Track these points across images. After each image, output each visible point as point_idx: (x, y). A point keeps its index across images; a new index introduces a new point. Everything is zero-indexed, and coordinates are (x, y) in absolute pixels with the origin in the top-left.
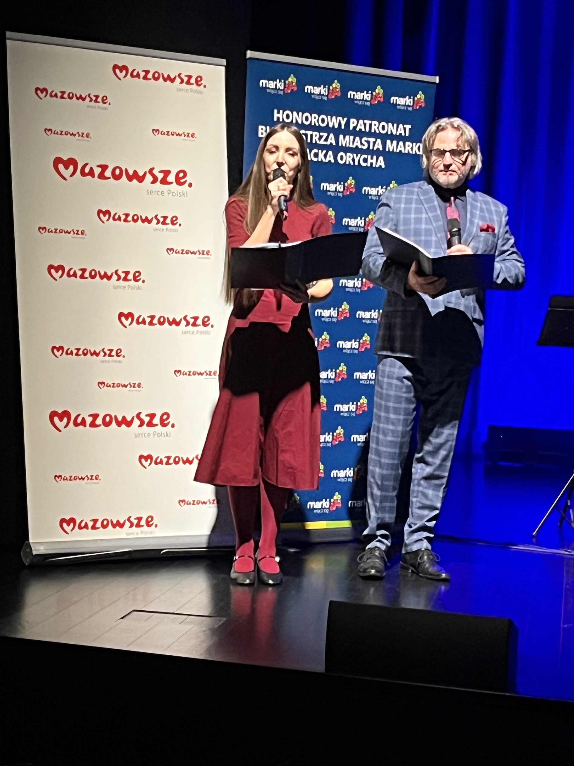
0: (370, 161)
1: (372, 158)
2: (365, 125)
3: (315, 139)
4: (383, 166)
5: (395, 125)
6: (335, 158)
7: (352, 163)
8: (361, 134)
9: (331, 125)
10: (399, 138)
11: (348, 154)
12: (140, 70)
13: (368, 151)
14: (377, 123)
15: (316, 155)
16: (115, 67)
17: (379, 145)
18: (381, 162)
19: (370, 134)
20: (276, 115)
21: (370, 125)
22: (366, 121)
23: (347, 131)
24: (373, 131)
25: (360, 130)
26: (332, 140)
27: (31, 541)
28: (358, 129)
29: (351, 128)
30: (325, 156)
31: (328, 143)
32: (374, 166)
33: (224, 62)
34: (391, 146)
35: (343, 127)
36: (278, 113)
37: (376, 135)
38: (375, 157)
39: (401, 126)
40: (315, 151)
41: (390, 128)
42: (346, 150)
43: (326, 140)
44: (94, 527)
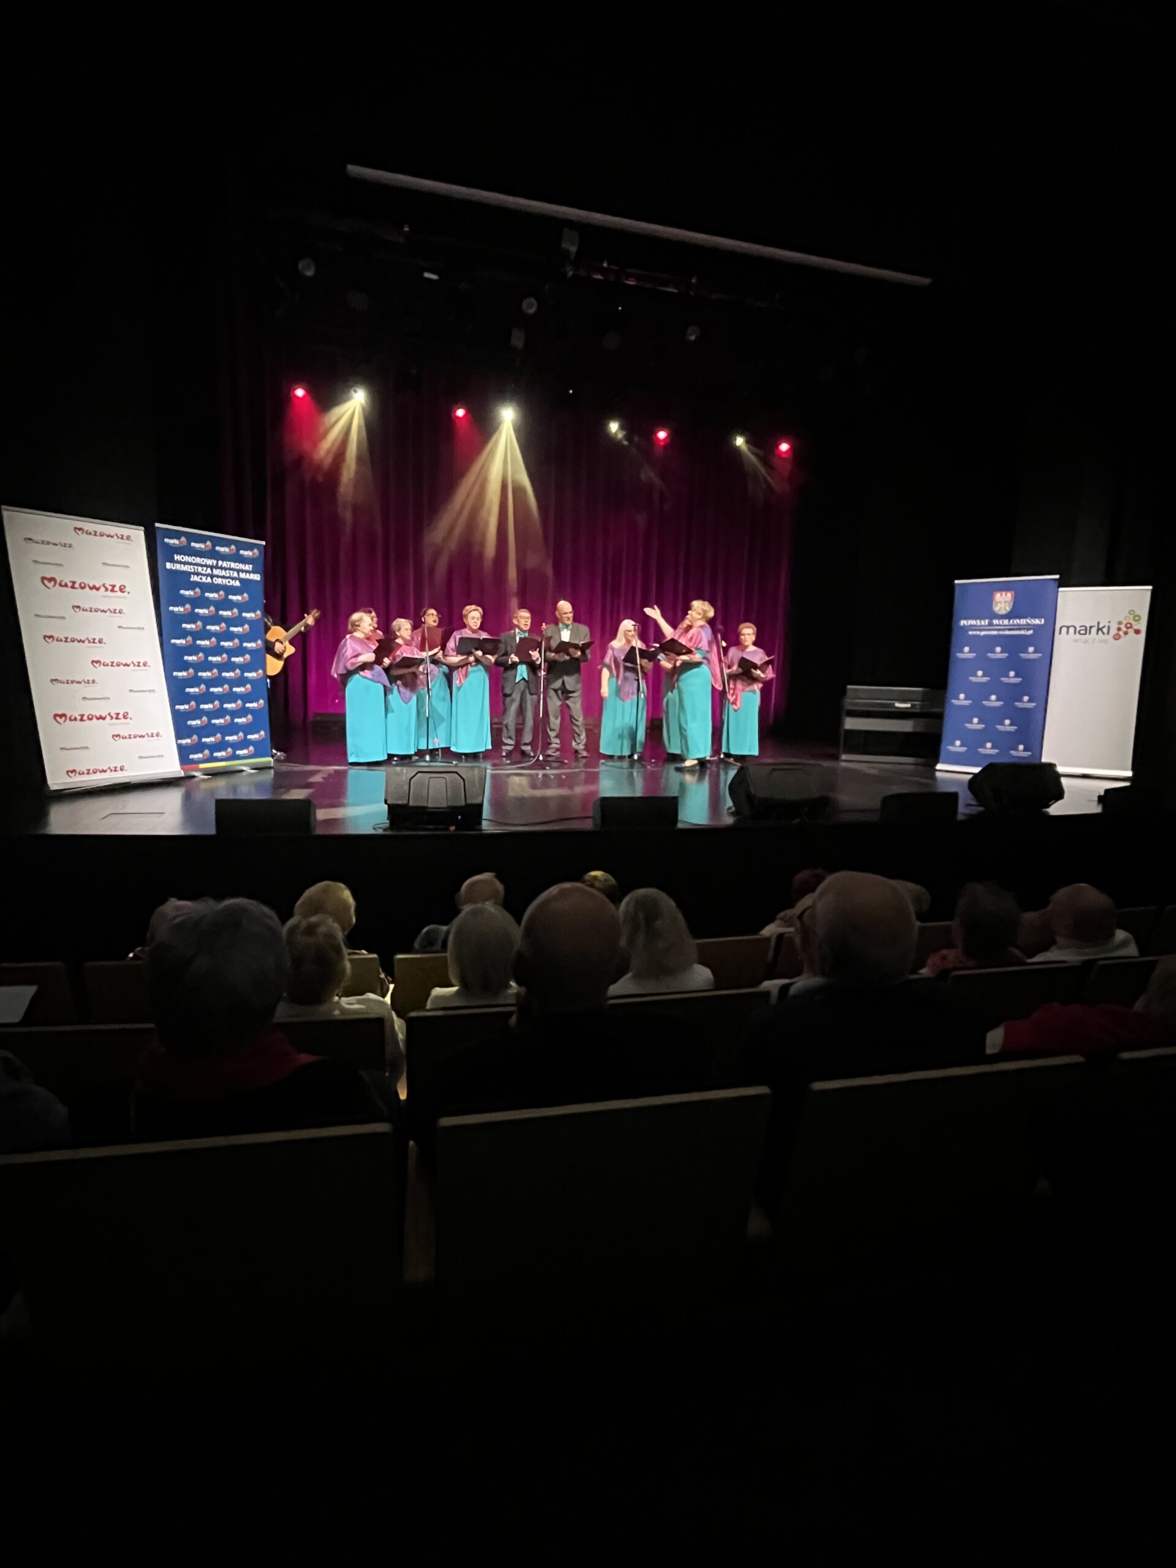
0: (231, 582)
2: (227, 564)
3: (200, 570)
4: (239, 585)
5: (244, 565)
6: (212, 580)
7: (222, 583)
9: (208, 564)
10: (246, 572)
11: (219, 579)
12: (91, 530)
13: (229, 578)
14: (234, 564)
16: (76, 528)
19: (230, 569)
20: (175, 557)
21: (230, 565)
22: (227, 562)
23: (217, 567)
24: (232, 567)
25: (225, 567)
26: (209, 571)
27: (49, 784)
29: (220, 566)
32: (234, 585)
33: (143, 528)
34: (242, 575)
35: (215, 565)
37: (234, 570)
38: (234, 581)
39: (247, 565)
41: (241, 566)
42: (218, 576)
43: (206, 571)
44: (88, 773)
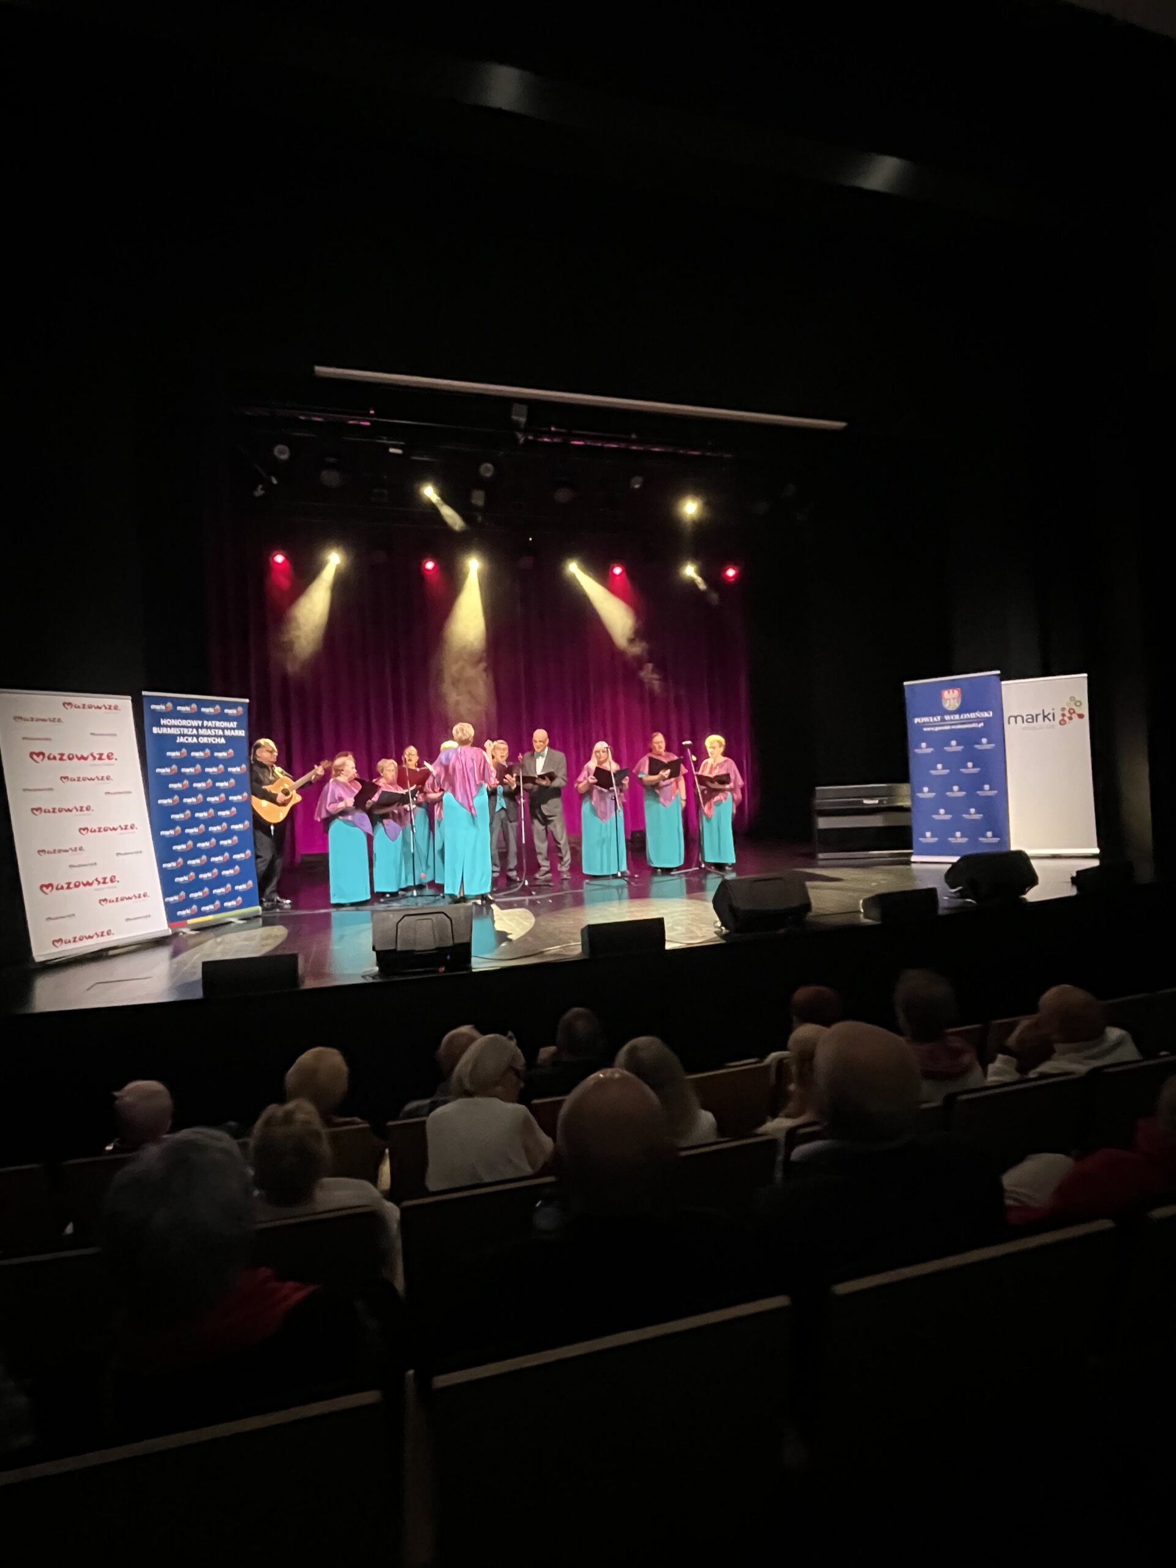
0: (217, 740)
2: (212, 723)
3: (186, 732)
4: (224, 742)
5: (228, 723)
6: (198, 740)
7: (207, 742)
8: (210, 728)
9: (193, 725)
10: (231, 729)
11: (205, 738)
12: (79, 704)
13: (216, 736)
14: (219, 723)
15: (187, 739)
16: (64, 704)
19: (216, 728)
21: (215, 724)
23: (202, 727)
24: (217, 726)
25: (210, 726)
26: (195, 731)
27: (34, 956)
28: (208, 726)
29: (205, 726)
30: (192, 740)
32: (219, 742)
33: (130, 697)
34: (227, 733)
35: (200, 725)
36: (163, 721)
37: (219, 728)
38: (219, 738)
39: (231, 723)
40: (186, 737)
41: (226, 724)
42: (203, 736)
43: (192, 732)
44: (74, 941)
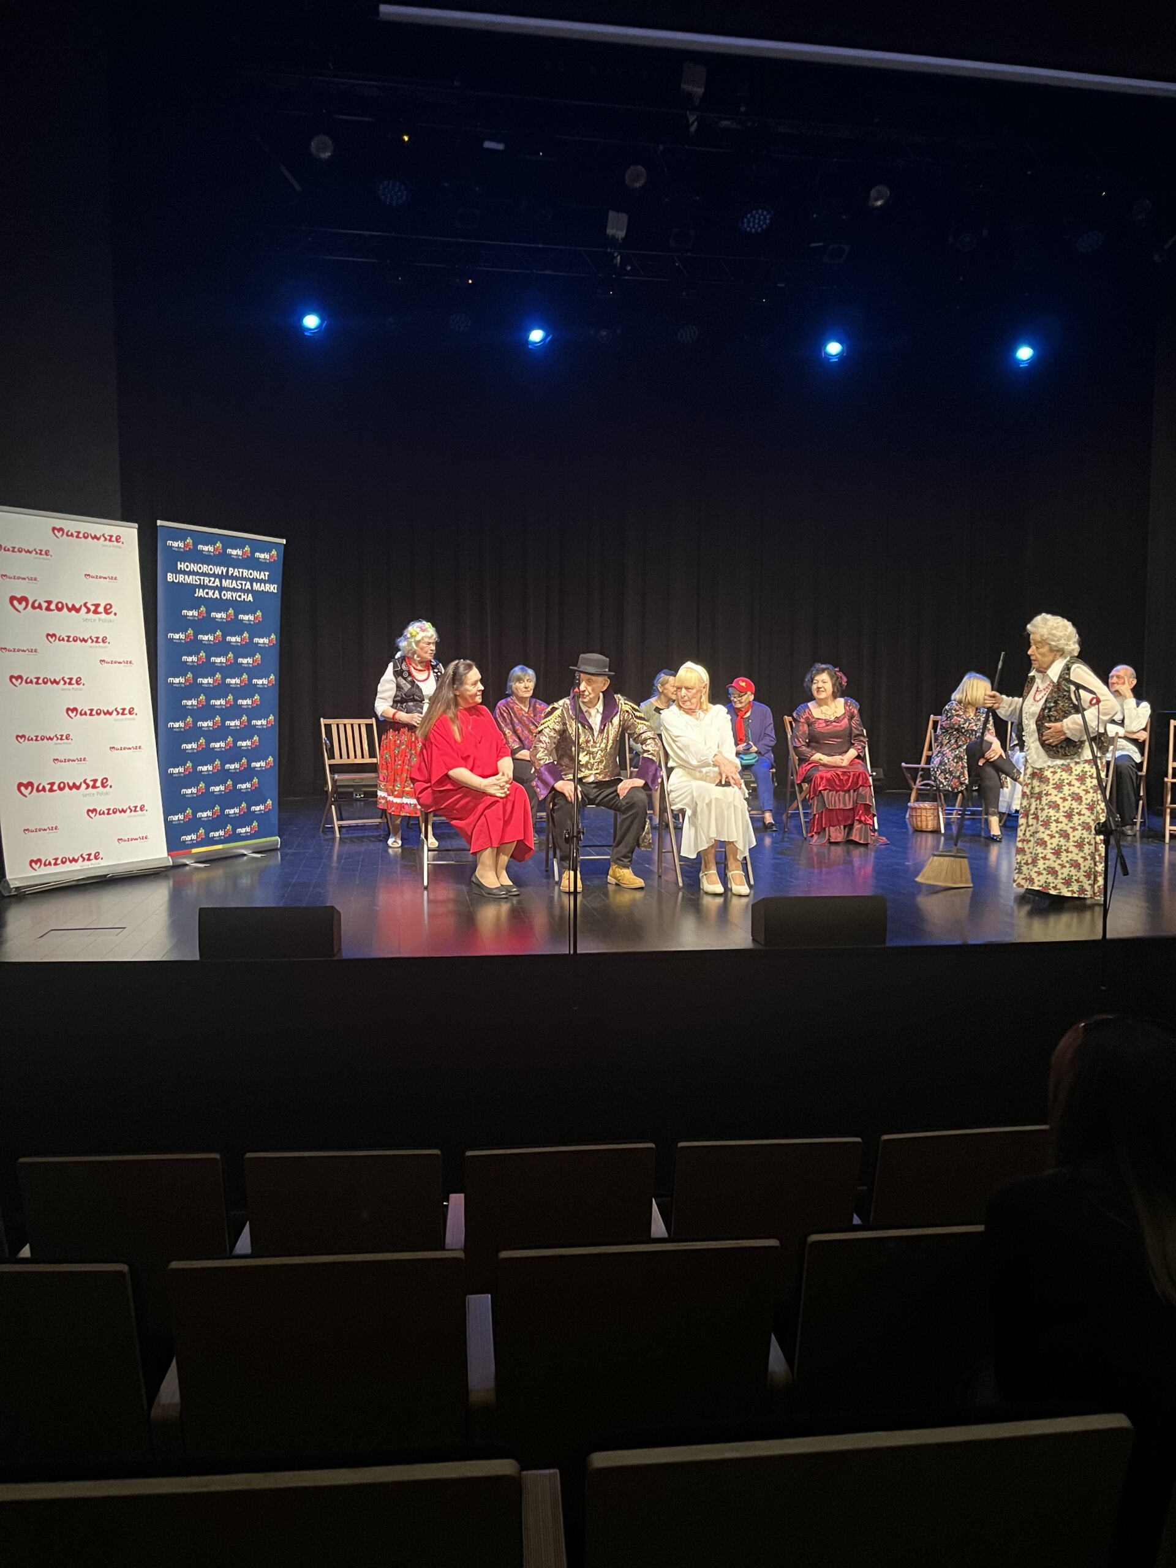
0: (243, 597)
1: (244, 595)
2: (239, 572)
3: (206, 582)
4: (252, 600)
5: (259, 572)
6: (220, 595)
7: (231, 599)
8: (237, 578)
9: (216, 573)
10: (261, 581)
11: (229, 592)
12: (72, 531)
13: (242, 590)
14: (247, 571)
15: (207, 593)
16: (54, 529)
17: (248, 586)
18: (250, 598)
19: (242, 579)
20: (179, 566)
21: (242, 573)
22: (239, 570)
23: (227, 577)
24: (244, 576)
25: (236, 576)
26: (217, 583)
27: (8, 877)
28: (234, 575)
29: (230, 574)
30: (214, 594)
31: (215, 585)
32: (246, 600)
33: (136, 525)
34: (257, 587)
35: (224, 574)
36: (181, 564)
37: (246, 579)
38: (246, 594)
39: (262, 573)
40: (206, 590)
41: (256, 574)
42: (228, 589)
43: (214, 583)
44: (56, 864)
